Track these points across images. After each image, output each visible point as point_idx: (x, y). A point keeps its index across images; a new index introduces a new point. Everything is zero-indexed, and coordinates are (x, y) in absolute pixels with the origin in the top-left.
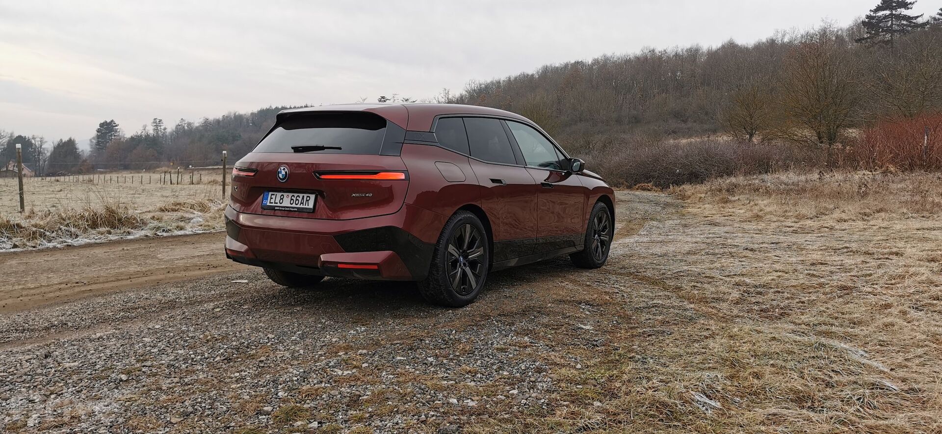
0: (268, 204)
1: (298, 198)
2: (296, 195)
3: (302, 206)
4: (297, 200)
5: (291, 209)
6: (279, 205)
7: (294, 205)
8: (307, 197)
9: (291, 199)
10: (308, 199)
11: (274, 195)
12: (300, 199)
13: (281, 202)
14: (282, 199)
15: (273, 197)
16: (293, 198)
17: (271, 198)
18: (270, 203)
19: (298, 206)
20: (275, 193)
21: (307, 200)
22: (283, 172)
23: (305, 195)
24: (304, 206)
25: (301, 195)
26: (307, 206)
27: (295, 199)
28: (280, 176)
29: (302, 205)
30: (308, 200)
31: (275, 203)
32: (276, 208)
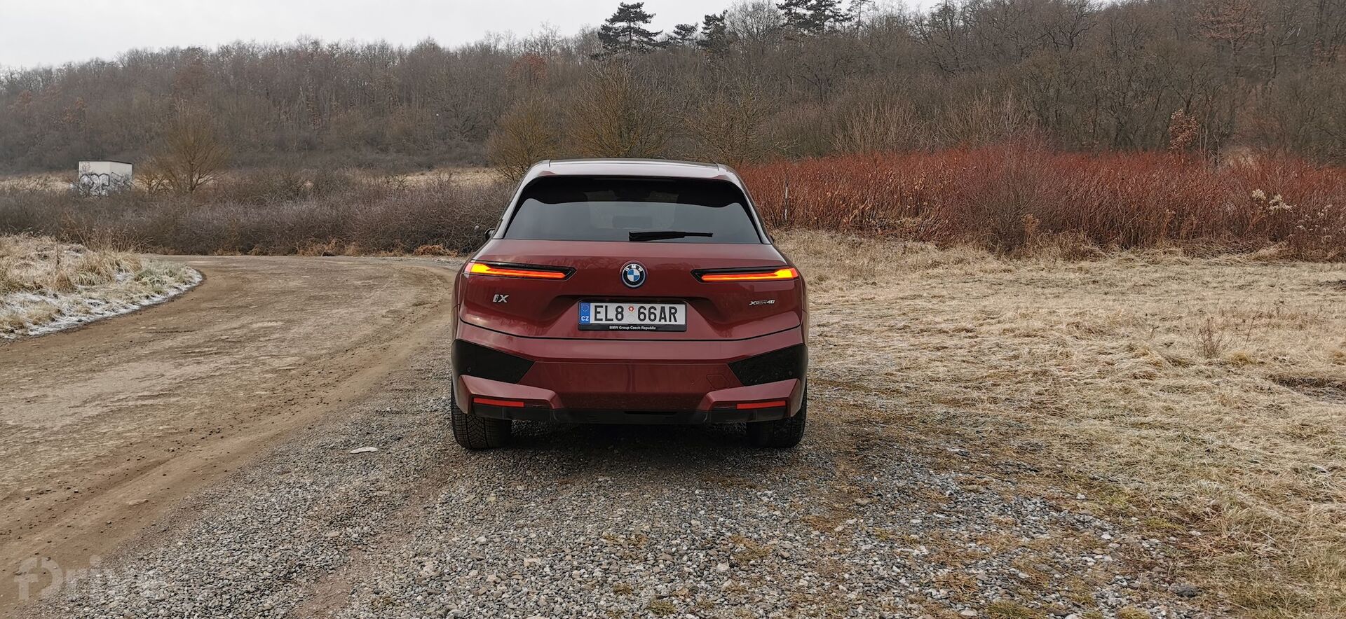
0: (592, 321)
1: (652, 310)
2: (647, 306)
3: (663, 322)
4: (650, 313)
5: (642, 328)
6: (615, 322)
7: (647, 322)
8: (671, 308)
9: (640, 313)
10: (673, 311)
11: (602, 307)
12: (658, 312)
13: (620, 316)
14: (621, 313)
15: (602, 310)
16: (642, 310)
17: (597, 312)
18: (596, 319)
19: (657, 322)
20: (604, 305)
21: (670, 313)
22: (634, 272)
23: (667, 307)
24: (668, 323)
25: (658, 306)
26: (673, 322)
27: (647, 312)
28: (631, 278)
29: (663, 320)
30: (674, 314)
31: (607, 320)
32: (611, 327)
